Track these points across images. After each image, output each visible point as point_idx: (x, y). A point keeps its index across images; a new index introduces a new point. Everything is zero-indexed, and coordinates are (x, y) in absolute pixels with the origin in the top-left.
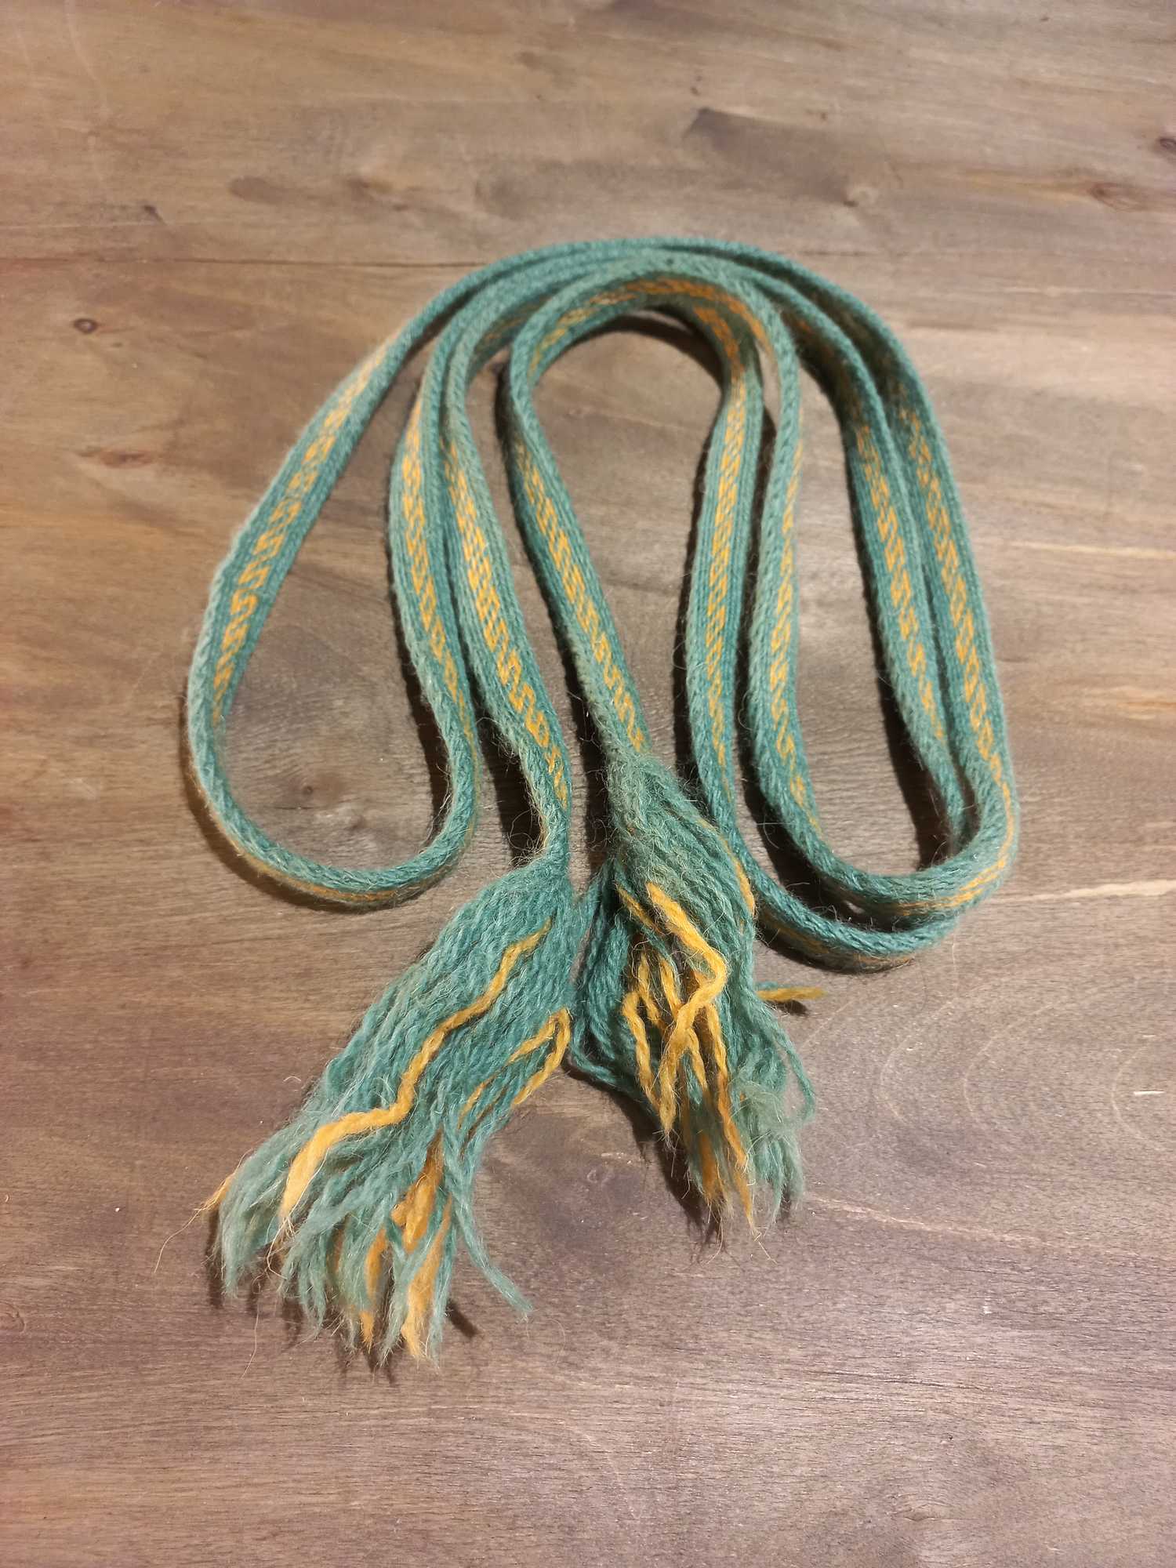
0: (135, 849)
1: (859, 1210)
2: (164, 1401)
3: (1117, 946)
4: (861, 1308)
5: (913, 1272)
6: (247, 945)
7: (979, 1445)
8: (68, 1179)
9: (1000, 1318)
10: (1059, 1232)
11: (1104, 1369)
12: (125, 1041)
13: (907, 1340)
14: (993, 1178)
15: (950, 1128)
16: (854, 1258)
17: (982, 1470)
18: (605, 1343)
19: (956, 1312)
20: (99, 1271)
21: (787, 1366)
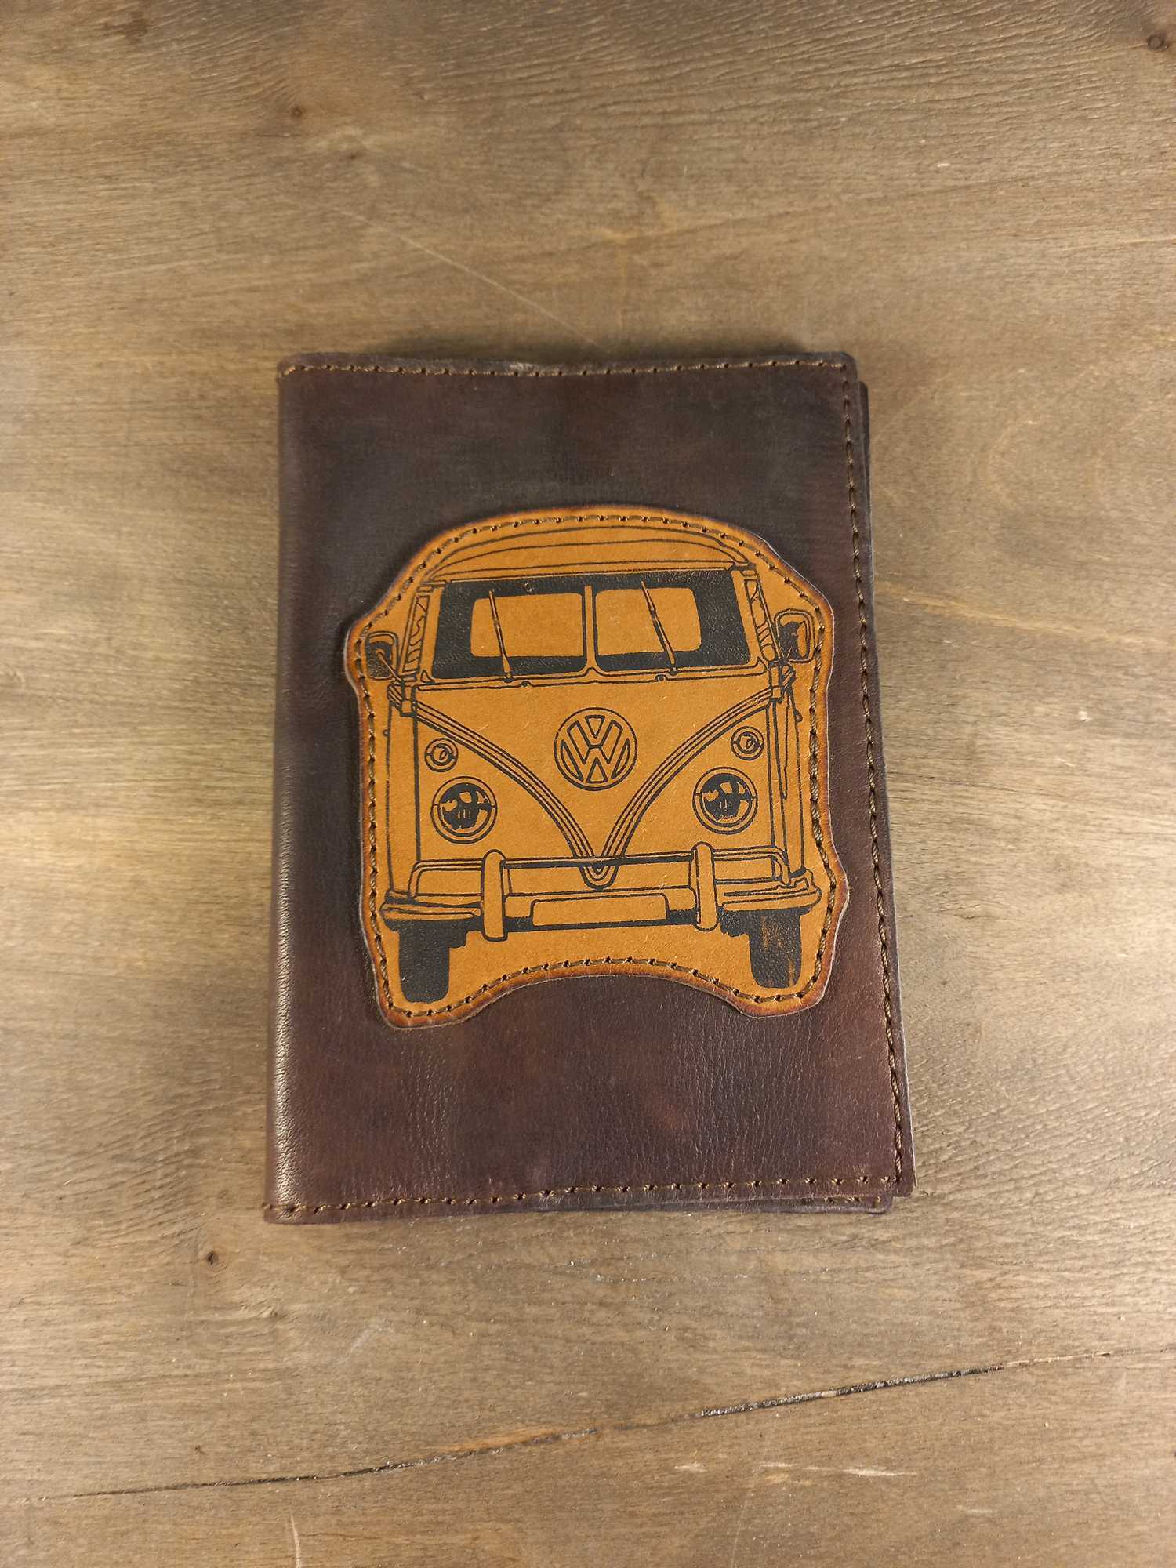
0: (101, 187)
1: (940, 603)
2: (163, 760)
5: (999, 672)
6: (231, 297)
7: (1051, 852)
8: (54, 545)
9: (1103, 725)
12: (105, 404)
13: (984, 742)
14: (1118, 573)
15: (1070, 514)
16: (928, 655)
17: (1052, 876)
19: (1047, 715)
20: (91, 636)
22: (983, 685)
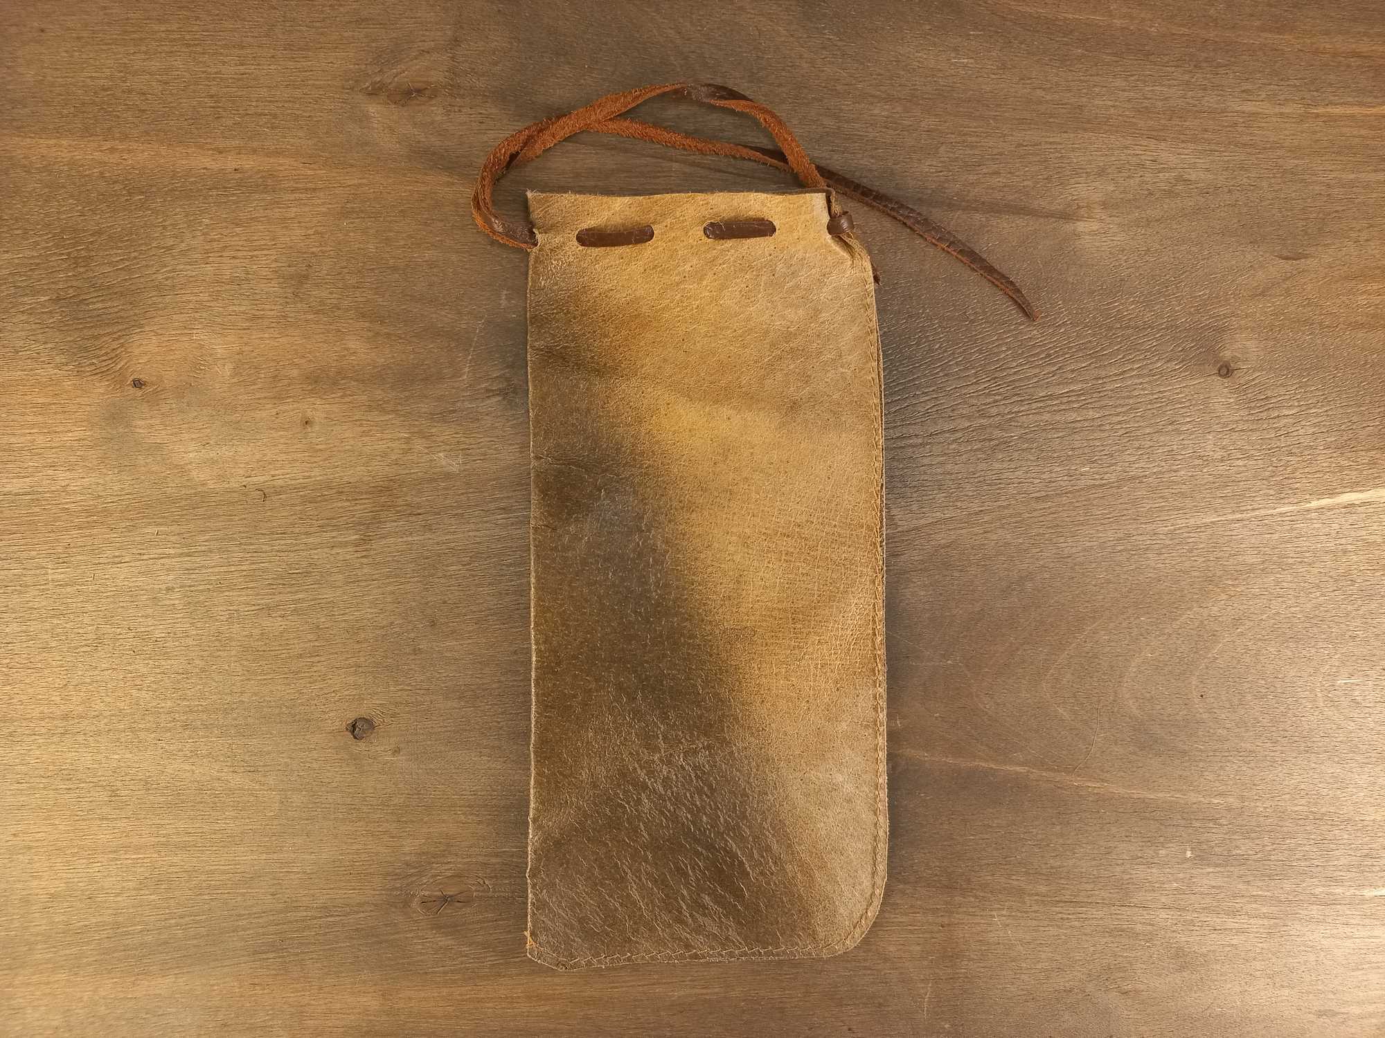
0: (499, 517)
1: (1098, 785)
3: (1345, 552)
4: (1093, 856)
5: (1136, 829)
7: (1173, 945)
9: (1202, 858)
10: (1256, 795)
11: (1276, 892)
13: (1129, 876)
15: (1177, 718)
16: (1090, 820)
17: (1174, 961)
18: (901, 886)
19: (1167, 856)
21: (1036, 898)
22: (1126, 839)
